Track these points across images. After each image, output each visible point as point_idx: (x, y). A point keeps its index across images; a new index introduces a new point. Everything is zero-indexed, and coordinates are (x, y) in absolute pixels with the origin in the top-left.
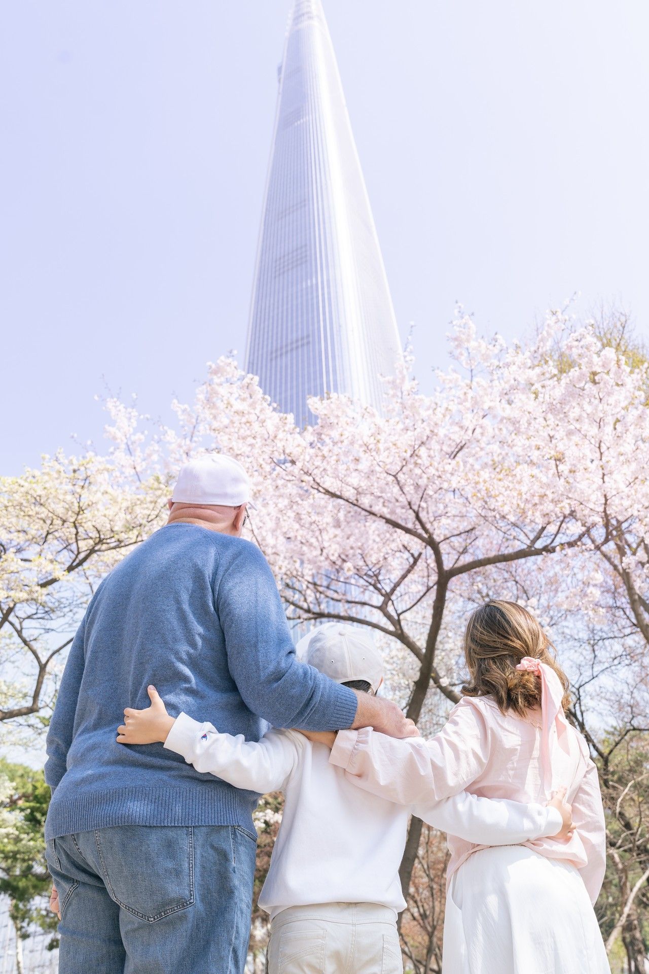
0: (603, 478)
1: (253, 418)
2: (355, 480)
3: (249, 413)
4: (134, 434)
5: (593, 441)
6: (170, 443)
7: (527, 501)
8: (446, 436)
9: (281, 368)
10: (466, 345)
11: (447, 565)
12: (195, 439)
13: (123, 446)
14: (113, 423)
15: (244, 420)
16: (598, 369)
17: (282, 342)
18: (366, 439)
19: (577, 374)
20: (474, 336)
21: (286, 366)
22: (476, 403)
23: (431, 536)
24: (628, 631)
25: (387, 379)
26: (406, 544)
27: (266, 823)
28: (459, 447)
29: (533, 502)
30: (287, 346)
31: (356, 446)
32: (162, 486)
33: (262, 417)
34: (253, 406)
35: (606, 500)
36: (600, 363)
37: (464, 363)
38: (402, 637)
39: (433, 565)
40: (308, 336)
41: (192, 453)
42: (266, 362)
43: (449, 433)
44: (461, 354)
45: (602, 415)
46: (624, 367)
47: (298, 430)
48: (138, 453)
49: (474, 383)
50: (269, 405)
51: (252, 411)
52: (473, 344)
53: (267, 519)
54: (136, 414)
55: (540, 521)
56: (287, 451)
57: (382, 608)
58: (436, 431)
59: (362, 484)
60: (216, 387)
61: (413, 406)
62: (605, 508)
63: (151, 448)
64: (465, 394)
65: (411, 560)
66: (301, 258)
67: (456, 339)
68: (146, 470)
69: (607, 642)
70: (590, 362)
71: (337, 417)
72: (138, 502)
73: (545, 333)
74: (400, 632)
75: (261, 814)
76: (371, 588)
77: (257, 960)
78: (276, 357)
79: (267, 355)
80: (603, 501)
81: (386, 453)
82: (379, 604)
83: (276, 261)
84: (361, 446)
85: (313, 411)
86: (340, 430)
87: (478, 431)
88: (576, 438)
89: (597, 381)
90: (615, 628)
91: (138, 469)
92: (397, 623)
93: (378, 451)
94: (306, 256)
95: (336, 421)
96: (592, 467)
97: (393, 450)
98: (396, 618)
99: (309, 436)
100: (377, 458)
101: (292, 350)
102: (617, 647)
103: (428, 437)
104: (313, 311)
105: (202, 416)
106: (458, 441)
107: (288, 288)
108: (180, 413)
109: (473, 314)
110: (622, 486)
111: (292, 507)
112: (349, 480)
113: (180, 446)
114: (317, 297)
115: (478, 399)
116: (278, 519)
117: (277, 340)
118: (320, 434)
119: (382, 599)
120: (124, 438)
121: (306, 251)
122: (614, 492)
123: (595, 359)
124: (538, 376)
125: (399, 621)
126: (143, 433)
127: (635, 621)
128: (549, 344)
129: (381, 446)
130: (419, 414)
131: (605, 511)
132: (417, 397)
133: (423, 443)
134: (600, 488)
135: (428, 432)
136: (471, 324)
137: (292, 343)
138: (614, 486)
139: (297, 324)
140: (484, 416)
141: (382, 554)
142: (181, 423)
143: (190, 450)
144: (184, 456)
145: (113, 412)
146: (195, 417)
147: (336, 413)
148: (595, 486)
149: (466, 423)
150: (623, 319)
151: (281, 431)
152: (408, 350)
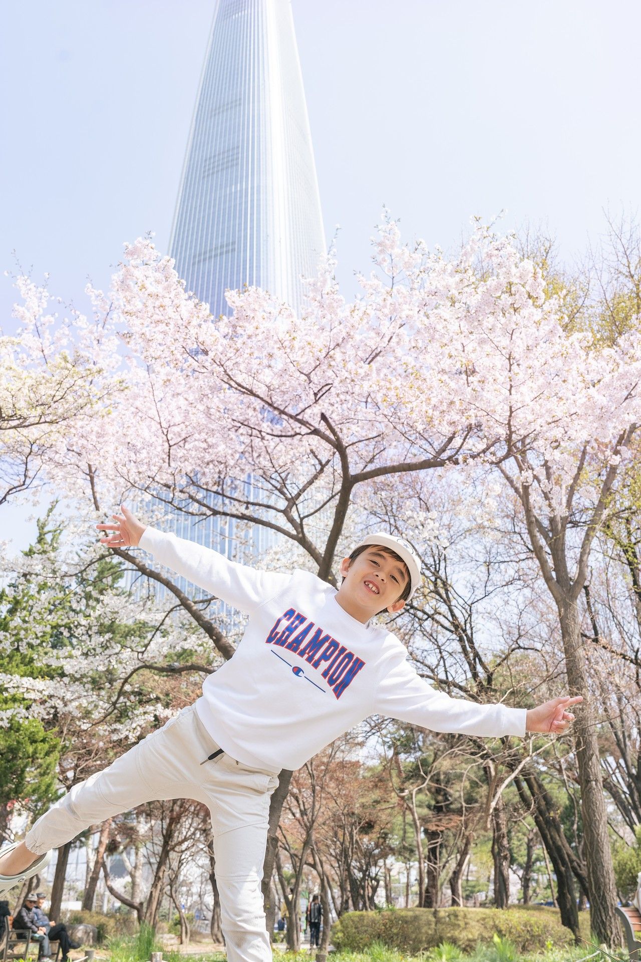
0: (510, 390)
1: (167, 302)
2: (267, 376)
3: (163, 297)
4: (44, 315)
5: (504, 352)
6: (81, 329)
7: (435, 407)
8: (362, 341)
9: (203, 273)
10: (390, 251)
11: (353, 470)
12: (107, 326)
13: (32, 327)
14: (22, 302)
15: (158, 304)
16: (515, 280)
17: (206, 246)
18: (281, 336)
19: (494, 283)
20: (398, 243)
21: (209, 272)
22: (395, 310)
23: (338, 439)
24: (523, 556)
25: (308, 280)
26: (314, 448)
27: (155, 716)
28: (374, 354)
29: (441, 408)
30: (211, 251)
31: (271, 342)
32: (69, 366)
33: (176, 301)
34: (167, 289)
35: (511, 412)
36: (518, 275)
37: (386, 270)
38: (303, 541)
39: (340, 471)
40: (233, 243)
41: (103, 340)
42: (189, 266)
43: (366, 338)
44: (384, 260)
45: (514, 327)
46: (540, 280)
47: (212, 317)
48: (47, 335)
49: (394, 290)
50: (186, 291)
51: (167, 295)
52: (396, 251)
53: (176, 412)
54: (47, 294)
55: (447, 430)
56: (200, 340)
57: (286, 512)
58: (352, 333)
59: (274, 382)
60: (132, 269)
61: (330, 306)
62: (509, 421)
63: (61, 331)
64: (385, 300)
65: (319, 467)
66: (232, 160)
67: (380, 244)
68: (54, 354)
69: (503, 566)
70: (508, 273)
71: (254, 310)
72: (44, 381)
73: (468, 247)
74: (300, 535)
75: (152, 708)
76: (277, 492)
77: (139, 853)
78: (199, 262)
79: (189, 259)
80: (508, 414)
81: (300, 353)
82: (283, 508)
83: (206, 160)
84: (276, 342)
85: (229, 303)
86: (255, 324)
87: (394, 340)
88: (488, 348)
89: (513, 292)
90: (512, 552)
91: (46, 352)
92: (299, 527)
93: (292, 348)
94: (237, 159)
95: (252, 315)
96: (501, 379)
97: (307, 348)
98: (298, 521)
99: (224, 326)
100: (291, 356)
101: (216, 256)
102: (510, 571)
103: (344, 339)
104: (240, 218)
105: (116, 303)
106: (374, 347)
107: (216, 191)
108: (93, 298)
109: (399, 220)
110: (528, 400)
111: (202, 400)
112: (261, 377)
113: (91, 332)
114: (246, 202)
115: (397, 306)
116: (187, 411)
117: (201, 244)
118: (234, 326)
119: (286, 503)
120: (33, 319)
121: (238, 153)
122: (519, 405)
123: (514, 270)
124: (457, 284)
125: (301, 525)
126: (53, 315)
127: (531, 547)
128: (473, 259)
129: (296, 344)
130: (336, 314)
131: (509, 424)
132: (335, 297)
133: (338, 345)
134: (506, 399)
135: (344, 334)
136: (396, 230)
137: (216, 249)
138: (520, 399)
139: (223, 230)
140: (401, 326)
141: (289, 457)
142: (94, 308)
143: (101, 336)
144: (95, 342)
145: (23, 290)
146: (109, 303)
147: (252, 306)
148: (501, 398)
149: (384, 330)
150: (547, 244)
151: (195, 318)
152: (332, 253)
